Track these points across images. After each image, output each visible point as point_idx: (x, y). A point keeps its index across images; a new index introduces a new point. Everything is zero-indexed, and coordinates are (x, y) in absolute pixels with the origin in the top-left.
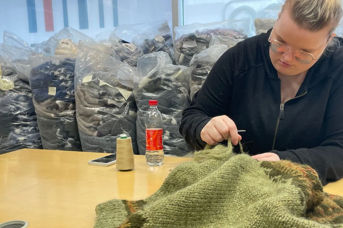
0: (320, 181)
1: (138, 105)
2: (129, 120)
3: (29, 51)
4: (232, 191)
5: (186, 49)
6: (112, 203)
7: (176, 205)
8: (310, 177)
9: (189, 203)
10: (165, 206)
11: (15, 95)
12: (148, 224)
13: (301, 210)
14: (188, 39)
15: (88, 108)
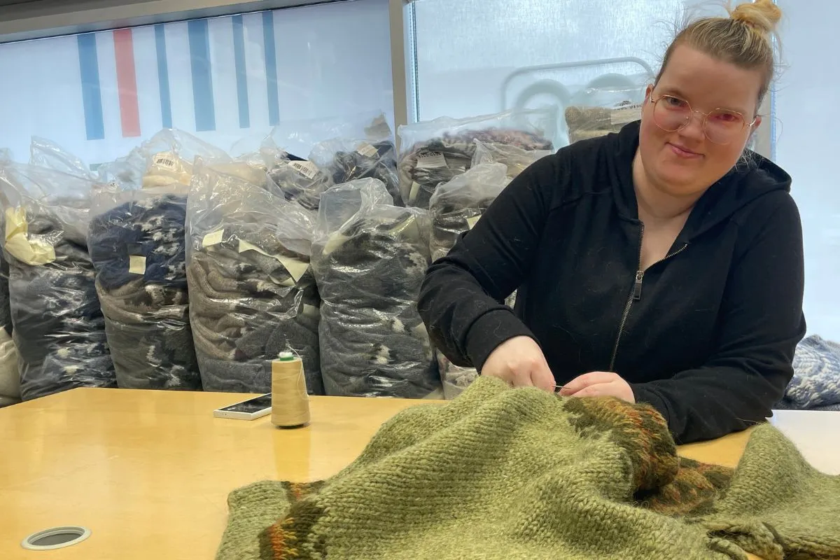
0: (670, 435)
1: (322, 292)
2: (303, 325)
3: (87, 178)
4: (498, 458)
5: (422, 171)
6: (260, 488)
7: (383, 483)
8: (648, 426)
9: (409, 478)
10: (361, 485)
11: (57, 274)
12: (328, 519)
13: (625, 491)
14: (426, 151)
15: (215, 301)
